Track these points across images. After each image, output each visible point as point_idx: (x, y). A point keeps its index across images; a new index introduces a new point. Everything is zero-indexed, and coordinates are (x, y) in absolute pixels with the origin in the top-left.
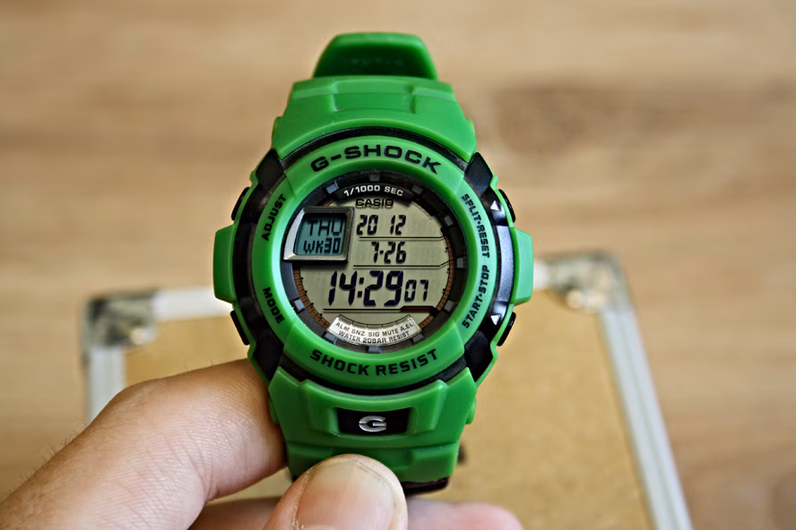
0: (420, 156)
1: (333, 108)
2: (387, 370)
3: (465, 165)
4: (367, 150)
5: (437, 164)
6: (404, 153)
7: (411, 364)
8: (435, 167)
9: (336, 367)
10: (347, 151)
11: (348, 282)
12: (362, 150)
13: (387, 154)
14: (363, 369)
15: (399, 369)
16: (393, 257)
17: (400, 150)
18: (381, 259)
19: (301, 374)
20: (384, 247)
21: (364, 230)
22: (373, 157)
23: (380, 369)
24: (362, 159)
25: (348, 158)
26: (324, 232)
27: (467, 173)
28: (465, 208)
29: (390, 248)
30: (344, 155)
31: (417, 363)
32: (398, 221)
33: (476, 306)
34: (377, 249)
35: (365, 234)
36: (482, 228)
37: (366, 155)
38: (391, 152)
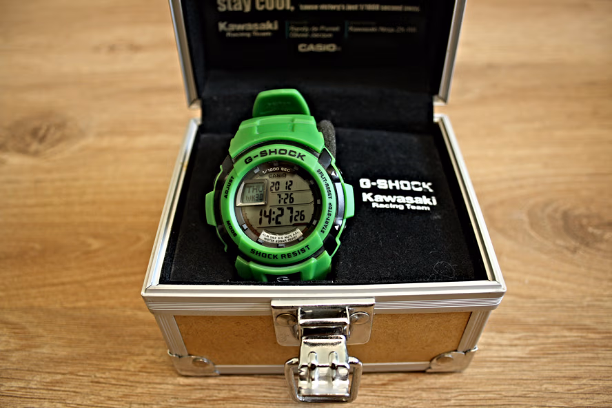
0: (295, 152)
1: (256, 132)
2: (287, 257)
3: (318, 155)
4: (271, 152)
5: (304, 156)
6: (288, 152)
7: (297, 253)
8: (303, 158)
9: (262, 256)
10: (261, 153)
11: (268, 214)
12: (268, 152)
13: (280, 153)
14: (275, 256)
15: (292, 255)
16: (288, 201)
17: (286, 150)
18: (282, 201)
19: (248, 259)
20: (284, 196)
21: (274, 189)
22: (273, 155)
23: (283, 256)
24: (268, 156)
25: (261, 156)
26: (255, 191)
27: (319, 158)
28: (319, 176)
29: (286, 196)
30: (259, 155)
31: (301, 252)
32: (289, 183)
33: (327, 223)
34: (280, 197)
35: (274, 191)
36: (327, 185)
37: (270, 154)
38: (282, 152)
